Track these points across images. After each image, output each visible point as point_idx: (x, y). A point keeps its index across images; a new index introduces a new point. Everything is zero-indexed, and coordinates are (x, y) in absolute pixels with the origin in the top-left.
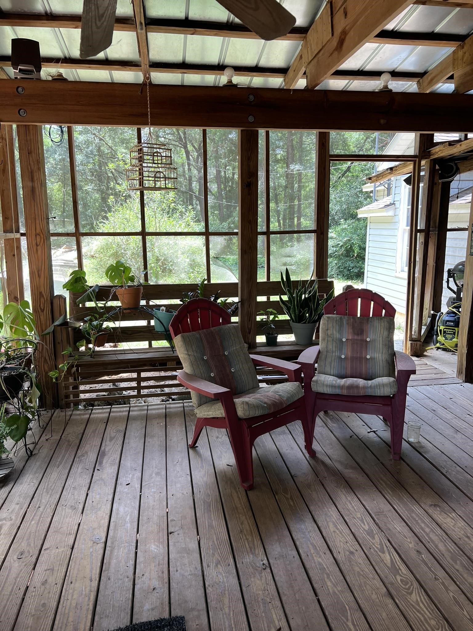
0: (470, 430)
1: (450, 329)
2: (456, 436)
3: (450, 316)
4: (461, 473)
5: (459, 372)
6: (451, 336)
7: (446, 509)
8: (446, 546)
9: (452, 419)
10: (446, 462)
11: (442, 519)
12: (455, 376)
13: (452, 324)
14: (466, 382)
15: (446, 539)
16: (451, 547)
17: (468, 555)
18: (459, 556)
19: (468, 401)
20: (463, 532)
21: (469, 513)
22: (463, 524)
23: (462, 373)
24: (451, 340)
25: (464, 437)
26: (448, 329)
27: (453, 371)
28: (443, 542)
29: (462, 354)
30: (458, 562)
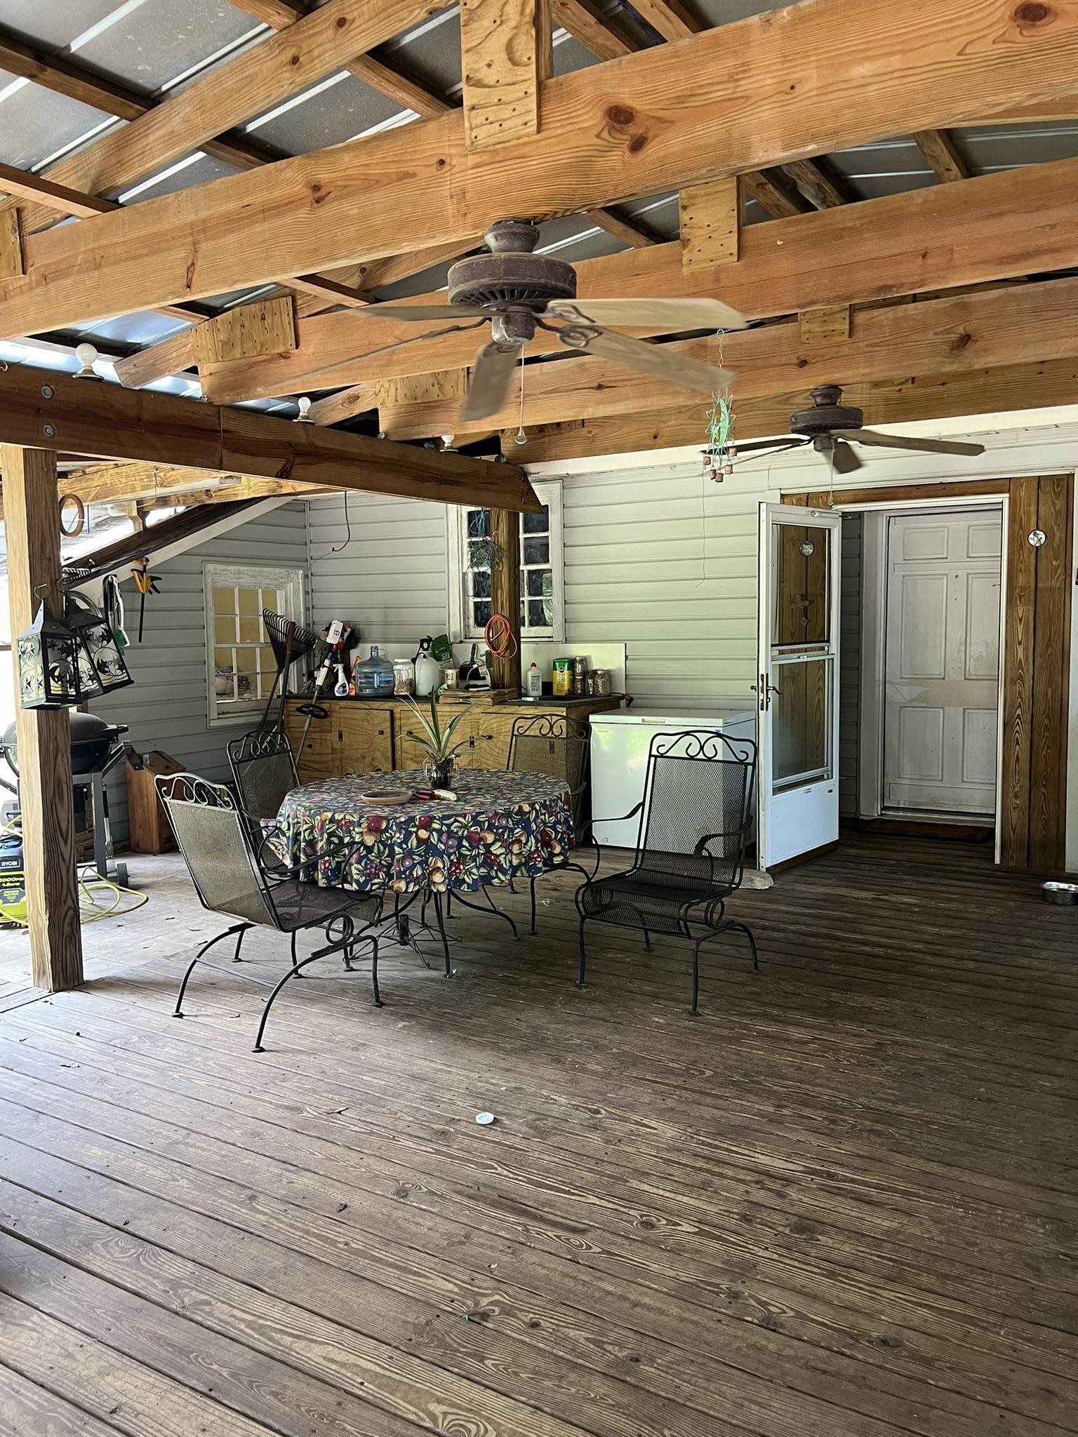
0: (67, 1101)
1: (11, 876)
2: (35, 1126)
3: (8, 847)
4: (49, 1211)
5: (40, 973)
6: (16, 892)
7: (17, 1313)
8: (20, 1403)
9: (25, 1090)
10: (13, 1198)
11: (9, 1343)
12: (30, 983)
13: (15, 863)
14: (57, 991)
15: (20, 1385)
16: (31, 1400)
17: (71, 1396)
18: (51, 1411)
19: (63, 1034)
20: (58, 1350)
21: (70, 1297)
22: (56, 1331)
23: (44, 973)
24: (17, 900)
25: (54, 1121)
26: (7, 877)
27: (25, 973)
28: (12, 1397)
29: (40, 931)
30: (50, 1426)
